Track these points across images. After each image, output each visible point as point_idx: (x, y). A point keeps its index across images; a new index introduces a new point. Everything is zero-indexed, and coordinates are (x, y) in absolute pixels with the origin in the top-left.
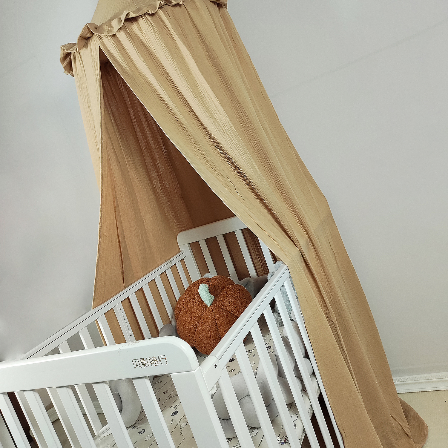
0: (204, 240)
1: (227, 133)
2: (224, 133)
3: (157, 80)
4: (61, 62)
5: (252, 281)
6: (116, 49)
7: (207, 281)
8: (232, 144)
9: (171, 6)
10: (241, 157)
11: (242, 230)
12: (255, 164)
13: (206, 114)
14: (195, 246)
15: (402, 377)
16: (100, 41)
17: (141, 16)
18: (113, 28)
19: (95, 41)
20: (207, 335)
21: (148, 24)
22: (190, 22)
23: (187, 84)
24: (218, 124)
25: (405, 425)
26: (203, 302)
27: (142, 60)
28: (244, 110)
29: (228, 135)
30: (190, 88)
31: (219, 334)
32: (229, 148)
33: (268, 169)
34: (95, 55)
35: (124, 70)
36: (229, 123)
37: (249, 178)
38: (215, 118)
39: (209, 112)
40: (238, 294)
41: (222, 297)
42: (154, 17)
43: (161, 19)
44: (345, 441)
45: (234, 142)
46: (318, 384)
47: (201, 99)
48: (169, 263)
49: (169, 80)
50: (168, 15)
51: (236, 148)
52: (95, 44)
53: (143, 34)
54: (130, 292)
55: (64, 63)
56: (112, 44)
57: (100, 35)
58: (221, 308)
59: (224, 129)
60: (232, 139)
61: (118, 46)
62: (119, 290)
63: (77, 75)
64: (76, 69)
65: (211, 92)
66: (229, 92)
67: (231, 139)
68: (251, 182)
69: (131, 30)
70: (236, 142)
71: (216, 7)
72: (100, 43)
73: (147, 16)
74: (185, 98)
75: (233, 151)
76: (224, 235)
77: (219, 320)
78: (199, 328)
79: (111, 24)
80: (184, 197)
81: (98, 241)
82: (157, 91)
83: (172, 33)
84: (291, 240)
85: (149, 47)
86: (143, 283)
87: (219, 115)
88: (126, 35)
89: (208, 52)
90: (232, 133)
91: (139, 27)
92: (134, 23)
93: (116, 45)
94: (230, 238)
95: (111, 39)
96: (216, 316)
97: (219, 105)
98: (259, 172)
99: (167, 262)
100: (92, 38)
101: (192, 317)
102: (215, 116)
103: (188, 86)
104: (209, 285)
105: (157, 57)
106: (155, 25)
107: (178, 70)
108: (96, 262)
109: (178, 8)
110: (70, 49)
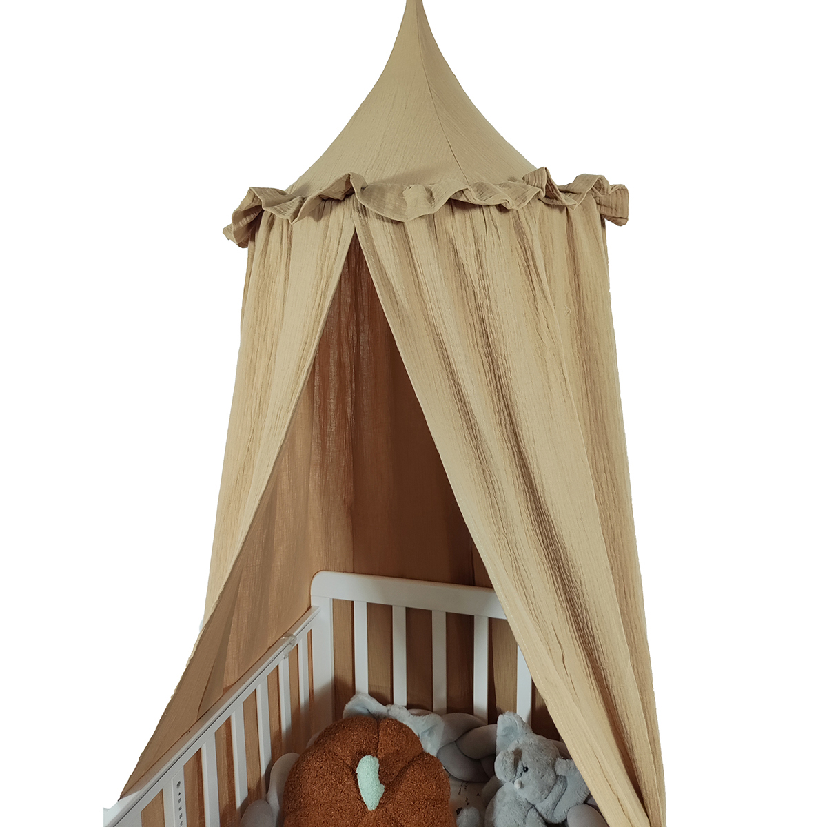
0: (365, 604)
5: (441, 721)
6: (395, 256)
16: (360, 219)
18: (406, 205)
19: (344, 212)
41: (401, 791)
42: (505, 216)
43: (519, 225)
48: (290, 643)
50: (534, 220)
55: (238, 222)
56: (390, 240)
57: (364, 207)
72: (360, 227)
73: (494, 210)
79: (403, 193)
88: (430, 234)
91: (464, 225)
93: (397, 246)
95: (390, 227)
99: (287, 643)
100: (339, 203)
106: (502, 236)
109: (557, 212)
110: (276, 207)
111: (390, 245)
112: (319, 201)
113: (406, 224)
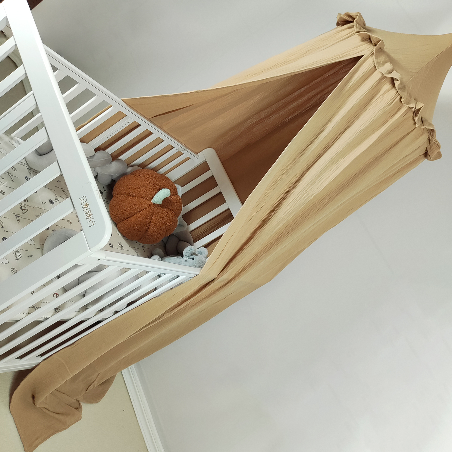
0: (212, 175)
1: (305, 194)
2: (304, 191)
3: (341, 119)
4: (345, 13)
5: (185, 229)
6: (363, 73)
7: (174, 192)
8: (296, 201)
9: (413, 116)
10: (286, 211)
11: (229, 209)
12: (282, 224)
13: (318, 171)
14: (204, 167)
15: (135, 370)
16: (369, 55)
17: (397, 92)
18: (383, 66)
19: (369, 48)
20: (126, 207)
21: (392, 99)
22: (402, 135)
23: (342, 148)
24: (312, 185)
25: (96, 384)
26: (154, 195)
27: (357, 101)
28: (329, 202)
29: (303, 196)
30: (339, 152)
31: (130, 217)
32: (292, 199)
33: (282, 234)
34: (355, 51)
35: (345, 85)
36: (314, 194)
37: (269, 222)
38: (316, 180)
39: (321, 173)
40: (169, 224)
41: (163, 211)
42: (399, 103)
43: (399, 110)
44: (69, 347)
45: (298, 202)
46: (109, 317)
47: (331, 164)
48: (183, 149)
49: (344, 129)
50: (404, 115)
51: (293, 205)
52: (366, 49)
53: (383, 96)
54: (145, 126)
55: (345, 16)
56: (368, 68)
57: (373, 54)
58: (152, 213)
59: (308, 191)
60: (301, 200)
61: (367, 73)
62: (145, 115)
63: (336, 33)
64: (341, 31)
65: (338, 172)
66: (343, 185)
67: (300, 198)
68: (266, 225)
69: (385, 83)
70: (298, 203)
71: (424, 152)
72: (367, 56)
73: (399, 97)
74: (330, 148)
75: (290, 203)
76: (221, 193)
77: (142, 214)
78: (130, 198)
79: (386, 62)
80: (249, 147)
81: (183, 93)
82: (331, 121)
83: (387, 123)
84: (224, 268)
85: (371, 103)
86: (157, 133)
87: (320, 184)
88: (378, 80)
89: (377, 158)
90: (306, 198)
91: (388, 90)
92: (391, 85)
93: (367, 72)
94: (219, 199)
95: (372, 65)
96: (145, 211)
97: (329, 182)
98: (276, 230)
99: (183, 147)
100: (371, 44)
101: (138, 189)
102: (318, 180)
103: (340, 150)
104: (171, 195)
105: (363, 114)
106: (391, 106)
107: (353, 137)
108: (164, 95)
109: (412, 122)
110: (357, 24)
111: (366, 69)
112: (368, 37)
113: (377, 71)
